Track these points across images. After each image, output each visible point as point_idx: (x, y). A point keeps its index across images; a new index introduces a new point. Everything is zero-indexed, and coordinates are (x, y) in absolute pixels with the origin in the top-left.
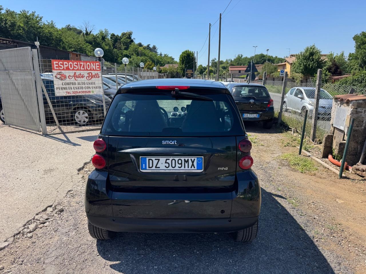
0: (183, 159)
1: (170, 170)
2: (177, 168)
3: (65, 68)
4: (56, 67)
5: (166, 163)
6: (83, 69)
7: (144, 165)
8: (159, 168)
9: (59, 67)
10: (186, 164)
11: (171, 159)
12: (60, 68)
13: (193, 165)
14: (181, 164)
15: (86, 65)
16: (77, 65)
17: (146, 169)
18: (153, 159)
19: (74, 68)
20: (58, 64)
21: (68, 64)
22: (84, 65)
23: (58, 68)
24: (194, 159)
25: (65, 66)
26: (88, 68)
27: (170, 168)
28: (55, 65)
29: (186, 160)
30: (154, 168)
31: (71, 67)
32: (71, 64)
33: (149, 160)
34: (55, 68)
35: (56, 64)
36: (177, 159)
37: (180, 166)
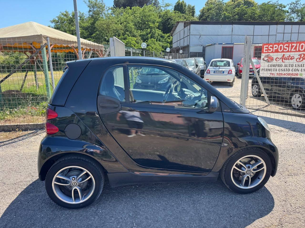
3: (274, 51)
4: (266, 50)
6: (295, 50)
9: (268, 50)
12: (269, 51)
15: (299, 46)
16: (288, 47)
19: (284, 50)
20: (268, 48)
21: (278, 46)
22: (296, 46)
23: (267, 51)
25: (274, 49)
26: (300, 49)
28: (265, 49)
31: (281, 49)
32: (281, 47)
34: (264, 51)
35: (266, 47)
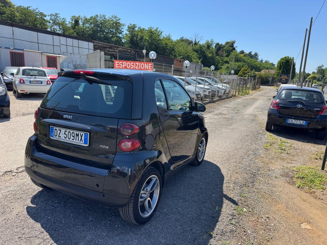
0: (75, 132)
1: (67, 140)
2: (71, 140)
3: (124, 67)
4: (117, 66)
5: (65, 134)
6: (138, 68)
7: (52, 133)
8: (60, 137)
9: (119, 65)
10: (77, 138)
11: (68, 131)
12: (120, 67)
13: (81, 139)
14: (74, 137)
15: (141, 65)
16: (133, 65)
17: (53, 137)
18: (58, 129)
19: (131, 67)
20: (119, 64)
21: (127, 63)
22: (139, 65)
23: (118, 67)
24: (83, 134)
25: (124, 65)
26: (142, 68)
27: (67, 139)
28: (116, 65)
29: (77, 134)
30: (57, 137)
31: (129, 66)
32: (128, 64)
33: (55, 129)
34: (116, 67)
35: (117, 63)
36: (71, 132)
37: (73, 138)
